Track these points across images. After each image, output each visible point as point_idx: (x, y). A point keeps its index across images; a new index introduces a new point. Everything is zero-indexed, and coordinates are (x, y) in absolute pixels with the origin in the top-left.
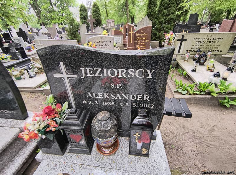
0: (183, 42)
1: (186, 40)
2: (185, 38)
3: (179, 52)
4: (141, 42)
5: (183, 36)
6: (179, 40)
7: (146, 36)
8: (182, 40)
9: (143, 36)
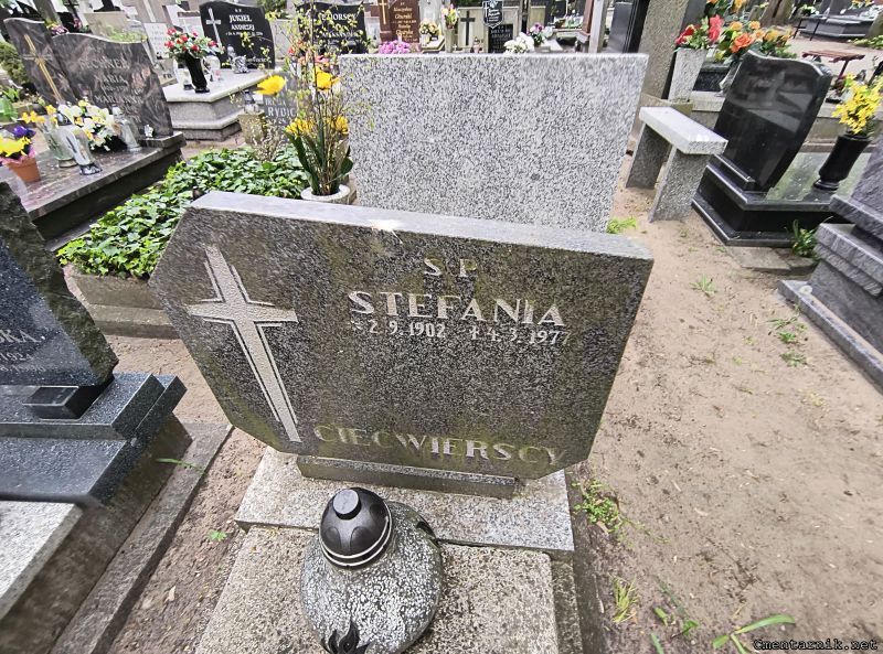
0: (471, 24)
1: (473, 20)
2: (471, 16)
3: (467, 44)
4: (403, 24)
5: (468, 13)
6: (463, 20)
7: (409, 12)
8: (468, 20)
9: (406, 13)
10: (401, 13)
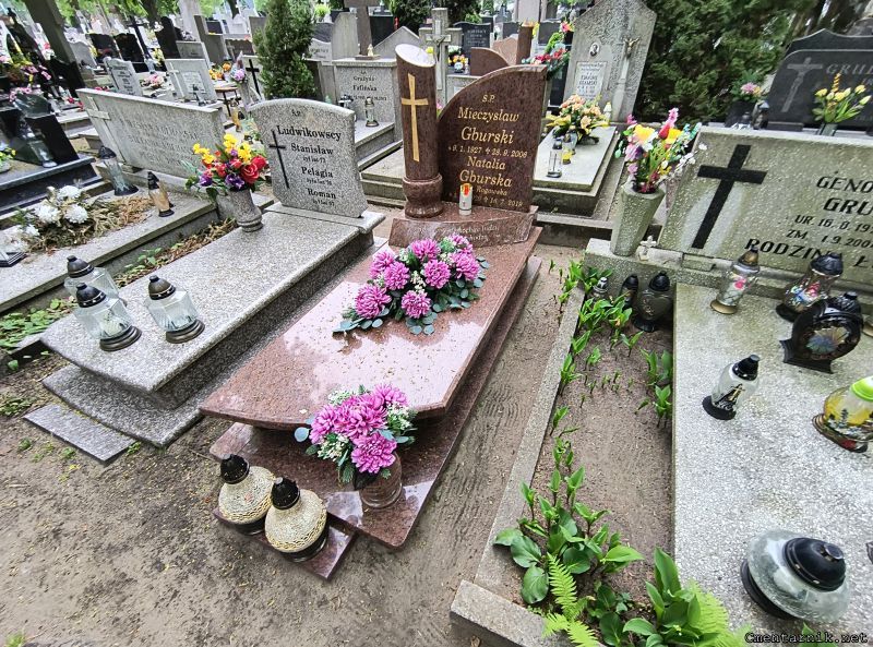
4: (482, 155)
5: (742, 151)
8: (734, 172)
10: (483, 127)
